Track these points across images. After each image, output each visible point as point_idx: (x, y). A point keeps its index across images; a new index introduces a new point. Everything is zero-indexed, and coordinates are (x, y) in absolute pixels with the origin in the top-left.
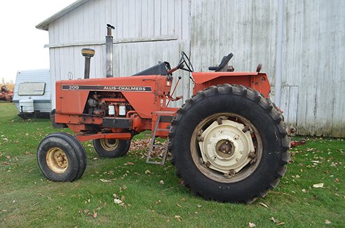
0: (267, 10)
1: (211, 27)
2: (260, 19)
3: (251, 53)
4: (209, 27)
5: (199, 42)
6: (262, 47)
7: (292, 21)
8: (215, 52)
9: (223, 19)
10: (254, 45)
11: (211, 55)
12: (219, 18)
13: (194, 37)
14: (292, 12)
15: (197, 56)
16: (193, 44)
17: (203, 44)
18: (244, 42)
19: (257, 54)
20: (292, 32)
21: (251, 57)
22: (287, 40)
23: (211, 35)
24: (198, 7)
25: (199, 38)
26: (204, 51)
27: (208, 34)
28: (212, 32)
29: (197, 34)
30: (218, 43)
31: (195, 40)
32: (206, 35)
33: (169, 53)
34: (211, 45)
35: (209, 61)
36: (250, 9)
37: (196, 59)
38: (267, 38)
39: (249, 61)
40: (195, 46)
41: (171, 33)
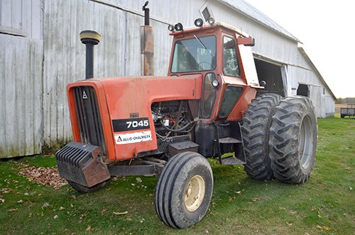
0: (115, 29)
1: (67, 31)
2: (110, 34)
3: (104, 67)
4: (65, 31)
5: (54, 46)
6: (112, 62)
7: (132, 43)
8: (71, 60)
9: (80, 26)
10: (106, 59)
11: (68, 64)
12: (75, 25)
13: (47, 38)
14: (132, 36)
15: (52, 62)
16: (47, 47)
17: (59, 49)
18: (98, 55)
19: (109, 68)
20: (132, 52)
21: (104, 70)
22: (129, 59)
23: (67, 40)
24: (53, 4)
25: (54, 41)
26: (60, 56)
27: (65, 39)
28: (68, 38)
29: (52, 36)
30: (74, 51)
31: (49, 42)
32: (62, 39)
33: (15, 51)
34: (67, 52)
35: (65, 70)
36: (103, 24)
37: (51, 65)
38: (115, 54)
39: (102, 73)
40: (49, 50)
41: (18, 27)
